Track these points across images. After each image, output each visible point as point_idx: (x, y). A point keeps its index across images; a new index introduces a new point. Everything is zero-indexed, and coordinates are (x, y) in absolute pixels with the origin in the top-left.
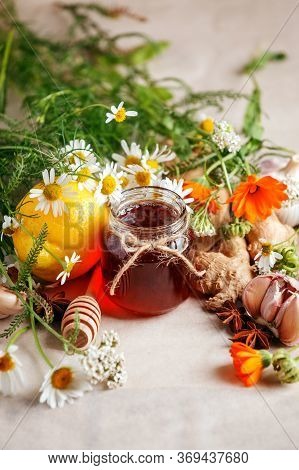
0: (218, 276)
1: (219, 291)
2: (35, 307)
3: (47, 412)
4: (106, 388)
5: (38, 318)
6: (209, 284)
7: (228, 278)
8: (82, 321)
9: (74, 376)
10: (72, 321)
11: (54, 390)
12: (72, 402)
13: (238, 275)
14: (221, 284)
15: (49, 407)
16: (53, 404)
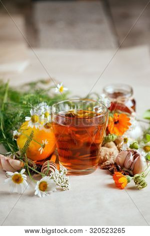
0: (106, 154)
1: (107, 160)
2: (29, 164)
3: (38, 199)
4: (62, 190)
5: (31, 168)
6: (102, 158)
7: (110, 155)
8: (50, 167)
9: (48, 186)
10: (46, 167)
11: (40, 191)
12: (48, 195)
13: (114, 154)
14: (108, 157)
15: (39, 197)
16: (40, 196)
